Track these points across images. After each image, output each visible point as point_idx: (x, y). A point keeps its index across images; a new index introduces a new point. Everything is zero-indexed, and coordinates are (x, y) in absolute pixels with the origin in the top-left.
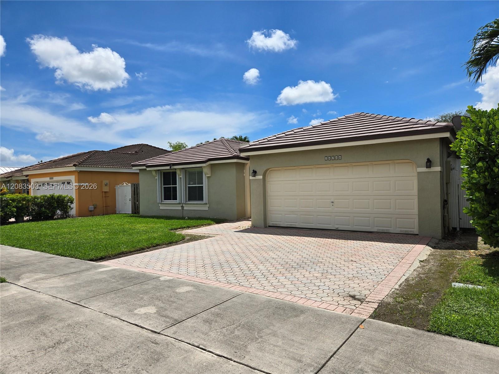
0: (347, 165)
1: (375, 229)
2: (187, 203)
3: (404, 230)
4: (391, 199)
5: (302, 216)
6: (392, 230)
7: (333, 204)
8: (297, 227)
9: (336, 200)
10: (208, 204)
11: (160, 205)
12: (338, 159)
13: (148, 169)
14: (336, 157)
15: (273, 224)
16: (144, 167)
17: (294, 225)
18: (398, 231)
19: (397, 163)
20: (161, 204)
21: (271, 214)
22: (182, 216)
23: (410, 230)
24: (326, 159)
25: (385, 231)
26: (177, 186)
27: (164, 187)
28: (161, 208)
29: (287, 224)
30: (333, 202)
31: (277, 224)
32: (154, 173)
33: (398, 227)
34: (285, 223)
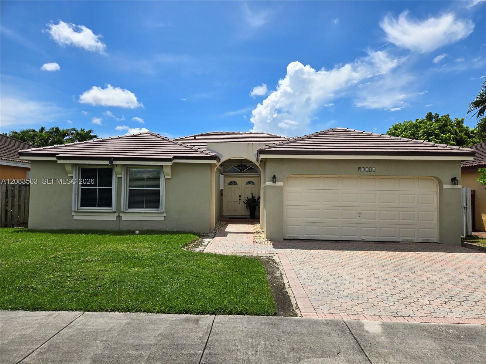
0: (375, 177)
1: (400, 240)
2: (128, 211)
3: (426, 239)
4: (415, 211)
5: (325, 227)
6: (415, 239)
7: (359, 215)
8: (319, 239)
9: (362, 211)
10: (165, 213)
11: (73, 214)
12: (372, 171)
13: (59, 162)
14: (370, 169)
15: (289, 237)
16: (54, 159)
17: (315, 237)
18: (420, 240)
19: (420, 179)
20: (76, 212)
21: (287, 225)
22: (118, 229)
23: (430, 239)
24: (360, 169)
25: (410, 241)
26: (114, 187)
27: (82, 189)
28: (75, 218)
29: (307, 237)
30: (359, 213)
31: (294, 237)
32: (68, 169)
33: (420, 237)
34: (305, 235)
